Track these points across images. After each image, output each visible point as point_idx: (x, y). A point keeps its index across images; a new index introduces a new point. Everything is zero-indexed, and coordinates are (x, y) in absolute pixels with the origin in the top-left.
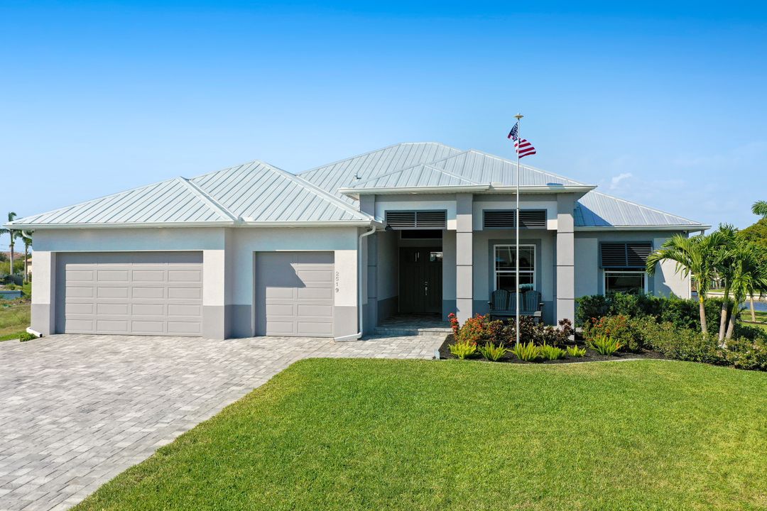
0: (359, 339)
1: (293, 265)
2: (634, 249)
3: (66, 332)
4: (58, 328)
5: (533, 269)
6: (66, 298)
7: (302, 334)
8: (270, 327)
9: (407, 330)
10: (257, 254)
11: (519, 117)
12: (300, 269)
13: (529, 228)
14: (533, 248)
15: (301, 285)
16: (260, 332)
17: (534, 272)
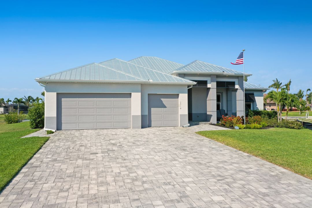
0: (189, 126)
1: (161, 99)
2: (249, 95)
3: (62, 129)
4: (59, 128)
5: (220, 102)
6: (62, 114)
7: (166, 126)
8: (153, 124)
9: (196, 123)
10: (149, 95)
11: (244, 50)
12: (165, 101)
13: (230, 87)
14: (220, 95)
15: (165, 107)
16: (149, 126)
17: (221, 103)
